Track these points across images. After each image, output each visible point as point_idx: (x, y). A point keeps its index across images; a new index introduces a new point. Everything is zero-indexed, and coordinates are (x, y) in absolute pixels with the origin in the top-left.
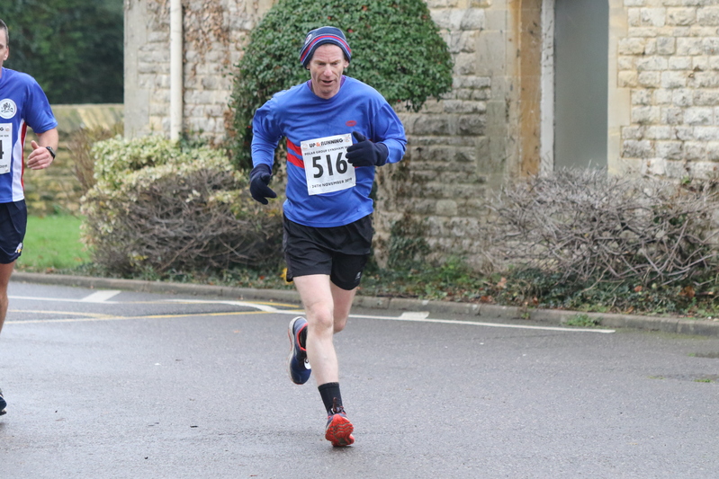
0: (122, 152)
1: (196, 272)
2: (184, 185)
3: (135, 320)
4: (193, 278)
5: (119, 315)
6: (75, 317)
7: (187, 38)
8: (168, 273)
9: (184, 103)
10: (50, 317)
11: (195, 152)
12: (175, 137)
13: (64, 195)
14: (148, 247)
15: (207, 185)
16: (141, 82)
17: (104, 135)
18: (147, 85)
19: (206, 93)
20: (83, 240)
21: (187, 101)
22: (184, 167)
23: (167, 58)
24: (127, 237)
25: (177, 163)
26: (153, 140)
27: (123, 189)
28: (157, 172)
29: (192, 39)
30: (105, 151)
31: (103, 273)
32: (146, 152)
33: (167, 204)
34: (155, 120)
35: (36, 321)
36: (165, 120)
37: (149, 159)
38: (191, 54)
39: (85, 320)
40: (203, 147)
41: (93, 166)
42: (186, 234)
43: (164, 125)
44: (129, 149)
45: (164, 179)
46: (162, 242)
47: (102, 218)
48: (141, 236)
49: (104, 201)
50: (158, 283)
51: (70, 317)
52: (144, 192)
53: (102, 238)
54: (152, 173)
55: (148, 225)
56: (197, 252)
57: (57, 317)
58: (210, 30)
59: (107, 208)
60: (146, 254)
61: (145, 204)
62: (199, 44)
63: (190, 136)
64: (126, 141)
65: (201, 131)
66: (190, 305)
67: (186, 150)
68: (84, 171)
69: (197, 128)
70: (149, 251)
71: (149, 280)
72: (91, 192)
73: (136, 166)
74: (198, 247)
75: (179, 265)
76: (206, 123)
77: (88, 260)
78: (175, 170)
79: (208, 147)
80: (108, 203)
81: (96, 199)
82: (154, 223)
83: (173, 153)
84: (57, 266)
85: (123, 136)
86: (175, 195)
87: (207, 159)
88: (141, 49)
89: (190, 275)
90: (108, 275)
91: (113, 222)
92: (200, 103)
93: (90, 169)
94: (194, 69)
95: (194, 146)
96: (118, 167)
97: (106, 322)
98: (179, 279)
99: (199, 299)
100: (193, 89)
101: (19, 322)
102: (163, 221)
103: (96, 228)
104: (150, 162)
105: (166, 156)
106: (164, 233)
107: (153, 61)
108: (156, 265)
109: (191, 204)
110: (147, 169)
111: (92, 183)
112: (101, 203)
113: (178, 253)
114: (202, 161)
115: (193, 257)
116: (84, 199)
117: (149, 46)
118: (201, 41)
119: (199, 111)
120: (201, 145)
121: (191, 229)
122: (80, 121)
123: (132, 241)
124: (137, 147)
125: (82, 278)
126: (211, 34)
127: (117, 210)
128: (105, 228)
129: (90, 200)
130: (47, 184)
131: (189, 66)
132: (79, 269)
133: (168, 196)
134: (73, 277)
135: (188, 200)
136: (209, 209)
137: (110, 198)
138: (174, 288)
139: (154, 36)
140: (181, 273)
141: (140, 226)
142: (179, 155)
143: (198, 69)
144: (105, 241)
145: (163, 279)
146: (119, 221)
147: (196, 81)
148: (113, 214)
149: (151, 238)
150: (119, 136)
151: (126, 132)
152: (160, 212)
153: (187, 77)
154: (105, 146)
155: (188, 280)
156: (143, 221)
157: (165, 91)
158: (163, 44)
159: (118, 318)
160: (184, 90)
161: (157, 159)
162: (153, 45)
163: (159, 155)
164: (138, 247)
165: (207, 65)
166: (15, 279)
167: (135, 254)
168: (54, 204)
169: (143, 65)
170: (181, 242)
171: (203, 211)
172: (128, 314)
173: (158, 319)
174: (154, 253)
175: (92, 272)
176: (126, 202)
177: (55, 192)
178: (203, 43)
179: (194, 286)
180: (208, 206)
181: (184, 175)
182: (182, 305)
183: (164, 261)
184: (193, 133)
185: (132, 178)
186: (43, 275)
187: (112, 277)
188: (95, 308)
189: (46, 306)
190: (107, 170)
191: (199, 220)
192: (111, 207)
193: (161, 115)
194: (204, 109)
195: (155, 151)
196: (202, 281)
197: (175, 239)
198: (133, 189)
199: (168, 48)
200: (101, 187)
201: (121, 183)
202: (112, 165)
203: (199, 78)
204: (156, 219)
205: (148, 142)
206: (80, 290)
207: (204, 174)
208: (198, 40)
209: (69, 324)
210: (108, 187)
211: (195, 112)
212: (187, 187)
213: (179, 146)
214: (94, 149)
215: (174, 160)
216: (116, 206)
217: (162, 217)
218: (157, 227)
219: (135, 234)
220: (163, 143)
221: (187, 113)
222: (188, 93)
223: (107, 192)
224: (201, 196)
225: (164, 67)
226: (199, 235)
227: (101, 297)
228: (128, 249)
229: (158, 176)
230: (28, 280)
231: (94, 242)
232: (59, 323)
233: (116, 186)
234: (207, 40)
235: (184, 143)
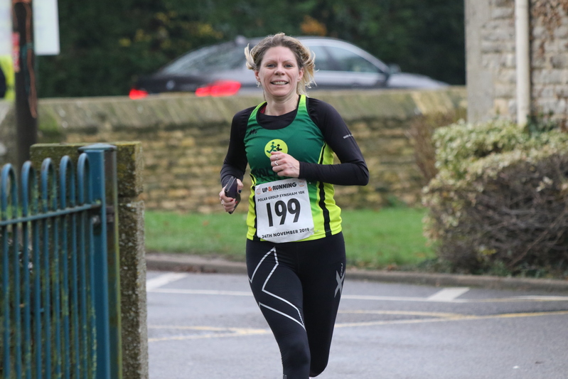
0: (466, 138)
1: (549, 267)
2: (534, 172)
3: (487, 320)
4: (547, 272)
5: (470, 314)
6: (423, 317)
7: (534, 14)
8: (520, 267)
9: (532, 84)
10: (396, 318)
11: (544, 136)
12: (522, 120)
13: (398, 186)
14: (497, 240)
15: (559, 172)
16: (485, 62)
17: (445, 120)
18: (492, 65)
19: (555, 72)
20: (427, 235)
21: (535, 81)
22: (534, 153)
23: (512, 36)
24: (473, 230)
25: (526, 149)
26: (498, 124)
27: (468, 178)
28: (505, 159)
29: (539, 14)
30: (447, 138)
31: (449, 269)
32: (492, 138)
33: (515, 193)
34: (501, 103)
35: (381, 323)
36: (511, 103)
37: (495, 145)
38: (538, 30)
39: (433, 320)
40: (554, 131)
41: (434, 154)
42: (537, 225)
43: (511, 108)
44: (473, 136)
45: (513, 166)
46: (512, 234)
47: (446, 210)
48: (489, 228)
49: (448, 191)
50: (509, 279)
51: (417, 317)
52: (491, 181)
53: (447, 231)
54: (499, 161)
55: (497, 217)
56: (551, 244)
57: (403, 318)
58: (558, 4)
59: (451, 199)
60: (496, 247)
61: (492, 194)
62: (547, 19)
63: (539, 119)
64: (470, 126)
65: (551, 114)
66: (545, 303)
67: (535, 134)
68: (425, 160)
69: (546, 110)
70: (498, 244)
71: (499, 275)
72: (434, 182)
73: (481, 152)
74: (551, 239)
75: (531, 258)
76: (556, 104)
77: (432, 255)
78: (524, 156)
79: (559, 130)
80: (452, 194)
81: (440, 190)
82: (502, 214)
83: (521, 138)
84: (399, 263)
85: (466, 120)
86: (525, 183)
87: (559, 143)
88: (484, 27)
89: (543, 270)
90: (454, 271)
91: (458, 214)
92: (550, 83)
93: (431, 157)
94: (542, 46)
95: (543, 130)
96: (462, 154)
97: (456, 323)
98: (531, 274)
99: (556, 295)
100: (540, 69)
101: (363, 324)
102: (514, 212)
103: (439, 220)
104: (497, 149)
105: (513, 142)
106: (515, 224)
107: (497, 40)
108: (506, 260)
109: (542, 192)
110: (493, 157)
111: (434, 173)
112: (445, 194)
113: (529, 246)
114: (552, 145)
115: (546, 250)
116: (426, 189)
117: (493, 23)
118: (549, 16)
119: (548, 92)
120: (551, 128)
121: (543, 220)
122: (414, 105)
123: (479, 235)
124: (481, 132)
125: (427, 275)
126: (560, 8)
127: (462, 202)
128: (450, 221)
129: (432, 191)
130: (381, 174)
131: (537, 43)
132: (422, 266)
133: (517, 184)
134: (416, 274)
135: (539, 189)
136: (562, 198)
137: (454, 188)
138: (528, 284)
139: (498, 12)
140: (533, 267)
141: (489, 218)
142: (527, 140)
143: (547, 46)
144: (450, 235)
145: (515, 274)
146: (465, 213)
147: (544, 59)
148: (457, 205)
149: (501, 230)
150: (461, 121)
151: (470, 117)
152: (509, 202)
153: (535, 55)
154: (446, 134)
155: (541, 276)
156: (491, 213)
157: (511, 72)
158: (507, 21)
159: (469, 318)
160: (532, 70)
161: (504, 146)
162: (497, 22)
163: (506, 141)
164: (486, 240)
165: (556, 41)
166: (354, 278)
167: (482, 249)
168: (390, 197)
169: (486, 44)
170: (533, 234)
171: (556, 200)
172: (479, 313)
173: (512, 319)
174: (504, 246)
175: (437, 268)
176: (472, 191)
177: (390, 183)
178: (551, 19)
179: (548, 281)
180: (561, 194)
181: (534, 162)
182: (537, 303)
183: (515, 255)
184: (542, 116)
185: (477, 166)
186: (385, 273)
187: (459, 273)
188: (443, 307)
189: (391, 305)
190: (451, 158)
191: (551, 210)
192: (456, 198)
193: (507, 97)
194: (554, 90)
195: (503, 137)
196: (556, 276)
197: (526, 231)
198: (479, 178)
199: (513, 25)
200: (444, 176)
201: (466, 172)
202: (455, 152)
203: (548, 56)
204: (505, 209)
205: (493, 127)
206: (426, 289)
207: (555, 159)
208: (545, 15)
209: (418, 325)
210: (452, 177)
211: (544, 94)
212: (537, 175)
213: (527, 130)
214: (435, 136)
215: (522, 146)
216: (461, 197)
217: (511, 207)
218: (506, 218)
219: (482, 226)
220: (510, 128)
221: (535, 94)
222: (536, 73)
223: (451, 182)
224: (554, 184)
225: (509, 45)
226: (552, 226)
227: (448, 295)
228: (476, 244)
229: (506, 163)
230: (370, 279)
231: (439, 236)
232: (406, 325)
233: (460, 175)
234: (556, 14)
235: (533, 127)
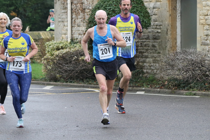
0: (54, 45)
1: (76, 80)
3: (59, 94)
4: (75, 82)
5: (54, 93)
6: (41, 94)
7: (73, 12)
8: (68, 80)
9: (72, 31)
10: (34, 94)
11: (75, 45)
12: (69, 41)
13: (36, 58)
14: (62, 73)
15: (79, 55)
16: (59, 25)
17: (48, 40)
18: (61, 26)
19: (78, 28)
20: (43, 71)
21: (73, 30)
22: (72, 49)
23: (67, 18)
24: (55, 70)
26: (63, 41)
27: (54, 56)
28: (64, 51)
29: (74, 12)
30: (49, 45)
31: (48, 81)
32: (61, 45)
33: (67, 60)
34: (63, 36)
36: (66, 36)
37: (62, 47)
38: (74, 16)
39: (44, 94)
40: (78, 44)
41: (45, 49)
42: (73, 69)
43: (66, 37)
44: (56, 44)
45: (66, 53)
46: (66, 71)
47: (48, 65)
48: (60, 70)
49: (49, 59)
50: (65, 83)
51: (39, 94)
52: (60, 57)
53: (48, 70)
54: (63, 51)
55: (62, 66)
56: (76, 74)
57: (36, 94)
58: (79, 9)
59: (50, 62)
60: (61, 75)
61: (61, 60)
62: (76, 13)
64: (55, 42)
65: (77, 39)
66: (74, 90)
67: (72, 44)
68: (43, 51)
69: (76, 38)
70: (62, 74)
71: (62, 82)
72: (45, 57)
73: (58, 49)
75: (71, 78)
76: (78, 36)
77: (44, 77)
78: (70, 50)
81: (47, 59)
83: (69, 45)
84: (35, 79)
85: (54, 40)
86: (69, 58)
87: (79, 47)
88: (59, 15)
89: (74, 81)
90: (50, 81)
91: (51, 66)
92: (77, 31)
94: (75, 21)
95: (75, 43)
96: (53, 49)
97: (50, 95)
98: (71, 82)
99: (77, 88)
100: (74, 27)
103: (46, 67)
104: (62, 48)
105: (67, 46)
106: (66, 69)
107: (63, 19)
108: (64, 78)
109: (74, 60)
110: (61, 50)
111: (45, 54)
113: (70, 75)
114: (77, 47)
115: (75, 76)
116: (43, 59)
117: (62, 14)
118: (77, 12)
119: (76, 33)
121: (74, 67)
122: (41, 36)
123: (57, 71)
124: (58, 43)
125: (43, 82)
126: (80, 10)
127: (53, 62)
128: (49, 67)
129: (45, 59)
131: (73, 20)
132: (41, 80)
133: (67, 58)
134: (40, 82)
135: (73, 59)
136: (80, 62)
138: (69, 85)
139: (63, 11)
140: (71, 80)
141: (60, 67)
142: (70, 46)
143: (76, 20)
144: (49, 71)
145: (66, 82)
146: (53, 65)
147: (75, 24)
149: (63, 70)
150: (53, 40)
151: (55, 39)
152: (65, 63)
153: (73, 23)
154: (49, 43)
155: (73, 83)
156: (60, 65)
157: (66, 27)
158: (65, 14)
159: (53, 94)
160: (72, 27)
161: (64, 47)
162: (63, 14)
163: (65, 46)
164: (59, 73)
165: (78, 19)
167: (58, 75)
168: (33, 60)
169: (60, 20)
171: (78, 62)
172: (56, 93)
173: (65, 94)
174: (64, 75)
175: (45, 80)
176: (55, 60)
177: (34, 57)
178: (77, 13)
179: (75, 84)
181: (72, 52)
182: (72, 90)
183: (66, 77)
184: (75, 39)
185: (57, 53)
187: (51, 82)
188: (47, 91)
190: (50, 50)
191: (76, 65)
193: (65, 34)
194: (78, 32)
195: (64, 45)
196: (78, 83)
197: (70, 70)
198: (57, 56)
199: (67, 15)
200: (48, 55)
201: (54, 54)
202: (51, 49)
203: (76, 23)
204: (64, 65)
205: (61, 42)
206: (42, 86)
207: (78, 51)
208: (76, 12)
209: (39, 96)
210: (50, 55)
212: (73, 55)
213: (70, 43)
214: (46, 44)
215: (69, 47)
216: (52, 61)
217: (66, 64)
218: (64, 67)
219: (58, 69)
220: (66, 42)
221: (73, 33)
223: (50, 57)
224: (77, 58)
225: (66, 20)
226: (77, 69)
227: (48, 88)
228: (56, 74)
229: (65, 52)
231: (46, 72)
232: (36, 95)
233: (52, 55)
235: (72, 42)
